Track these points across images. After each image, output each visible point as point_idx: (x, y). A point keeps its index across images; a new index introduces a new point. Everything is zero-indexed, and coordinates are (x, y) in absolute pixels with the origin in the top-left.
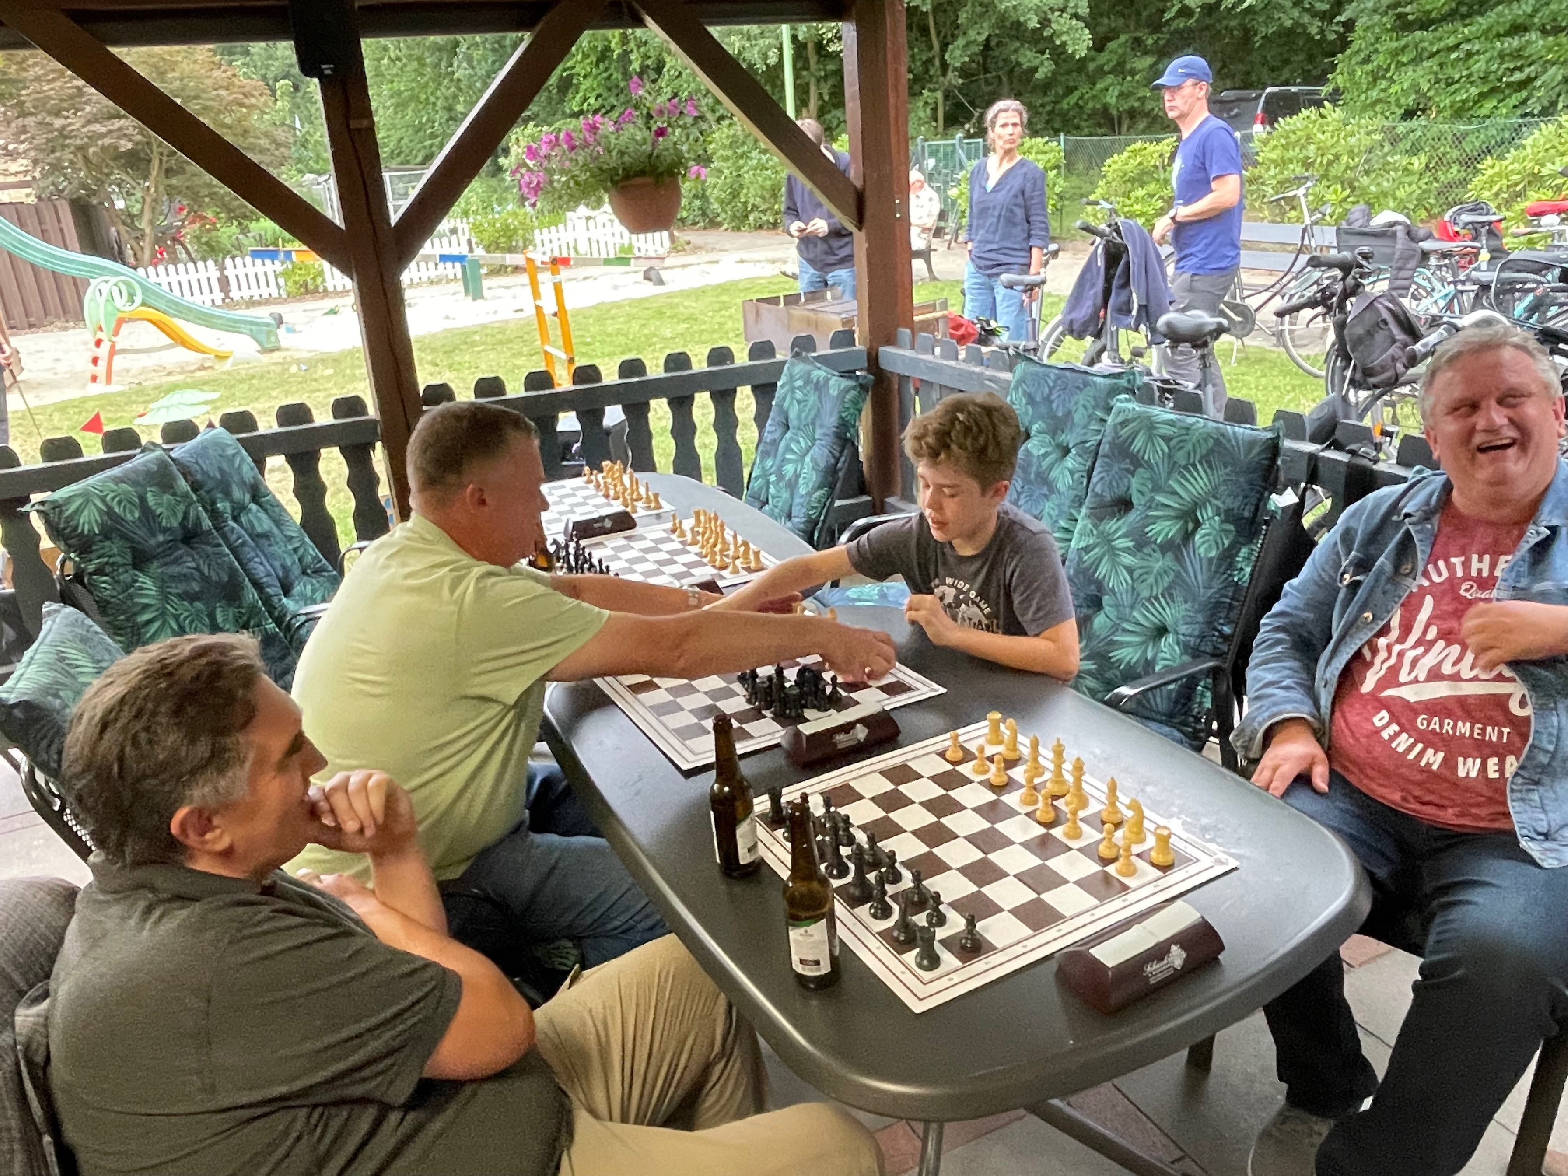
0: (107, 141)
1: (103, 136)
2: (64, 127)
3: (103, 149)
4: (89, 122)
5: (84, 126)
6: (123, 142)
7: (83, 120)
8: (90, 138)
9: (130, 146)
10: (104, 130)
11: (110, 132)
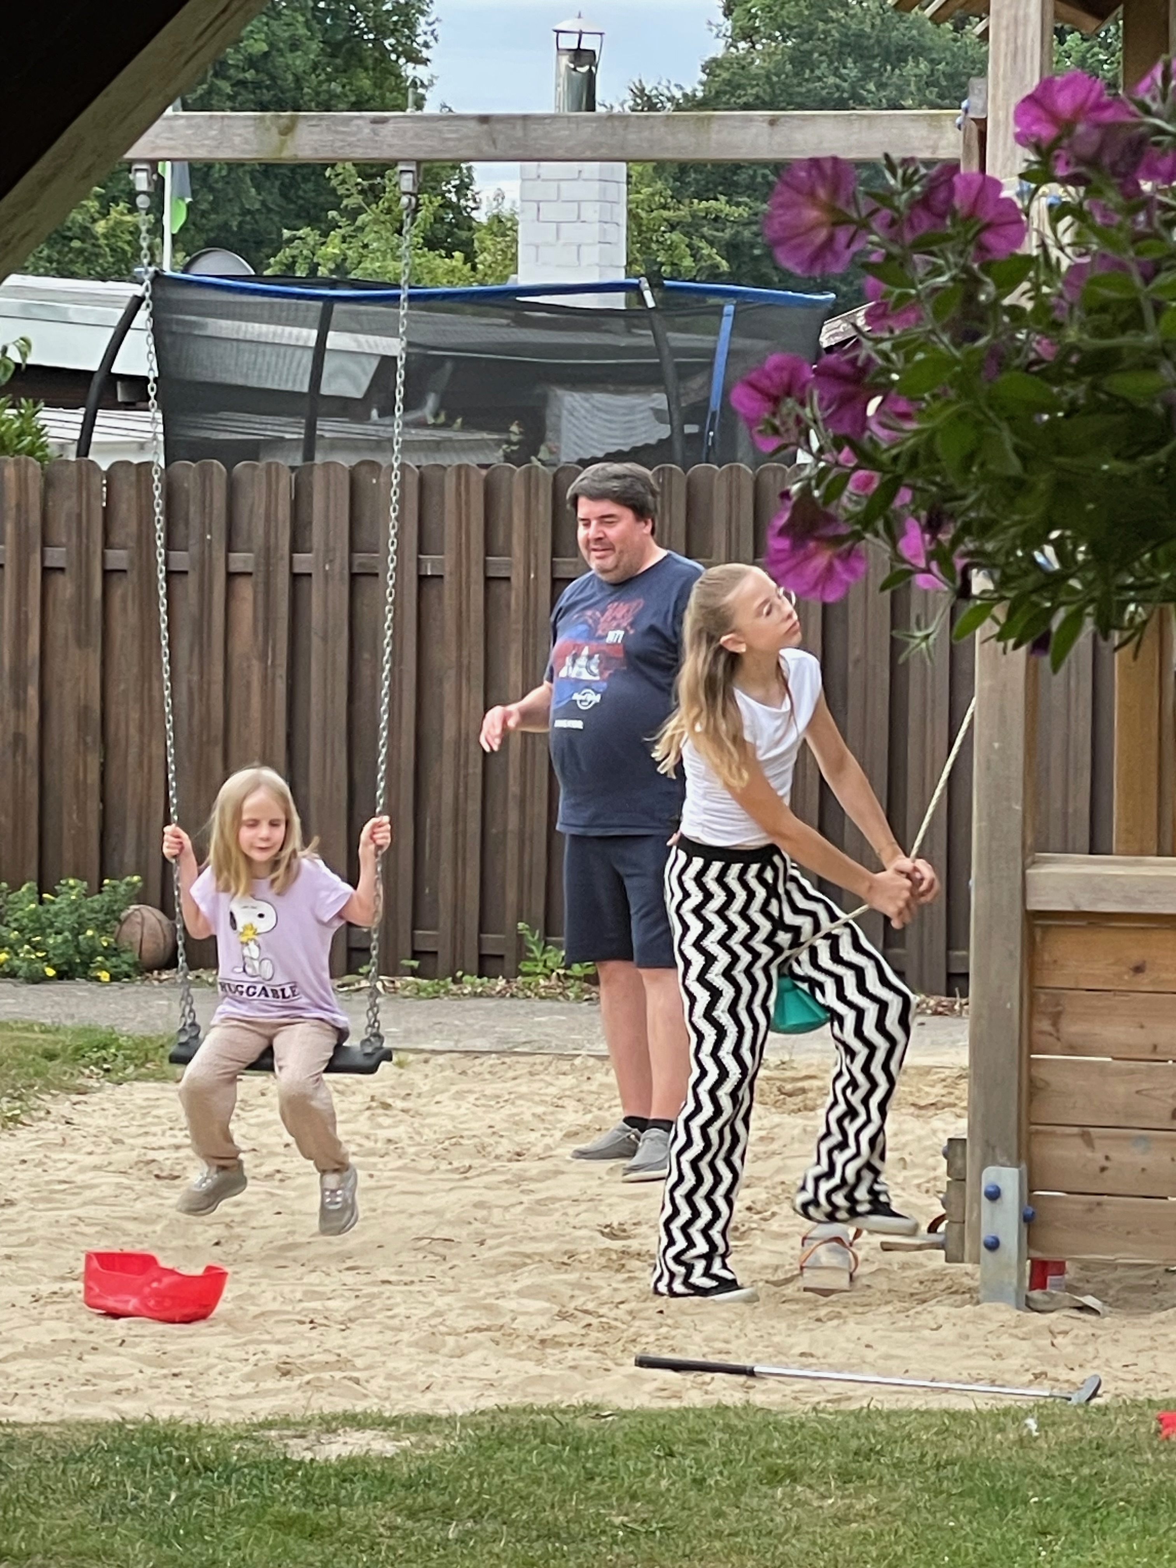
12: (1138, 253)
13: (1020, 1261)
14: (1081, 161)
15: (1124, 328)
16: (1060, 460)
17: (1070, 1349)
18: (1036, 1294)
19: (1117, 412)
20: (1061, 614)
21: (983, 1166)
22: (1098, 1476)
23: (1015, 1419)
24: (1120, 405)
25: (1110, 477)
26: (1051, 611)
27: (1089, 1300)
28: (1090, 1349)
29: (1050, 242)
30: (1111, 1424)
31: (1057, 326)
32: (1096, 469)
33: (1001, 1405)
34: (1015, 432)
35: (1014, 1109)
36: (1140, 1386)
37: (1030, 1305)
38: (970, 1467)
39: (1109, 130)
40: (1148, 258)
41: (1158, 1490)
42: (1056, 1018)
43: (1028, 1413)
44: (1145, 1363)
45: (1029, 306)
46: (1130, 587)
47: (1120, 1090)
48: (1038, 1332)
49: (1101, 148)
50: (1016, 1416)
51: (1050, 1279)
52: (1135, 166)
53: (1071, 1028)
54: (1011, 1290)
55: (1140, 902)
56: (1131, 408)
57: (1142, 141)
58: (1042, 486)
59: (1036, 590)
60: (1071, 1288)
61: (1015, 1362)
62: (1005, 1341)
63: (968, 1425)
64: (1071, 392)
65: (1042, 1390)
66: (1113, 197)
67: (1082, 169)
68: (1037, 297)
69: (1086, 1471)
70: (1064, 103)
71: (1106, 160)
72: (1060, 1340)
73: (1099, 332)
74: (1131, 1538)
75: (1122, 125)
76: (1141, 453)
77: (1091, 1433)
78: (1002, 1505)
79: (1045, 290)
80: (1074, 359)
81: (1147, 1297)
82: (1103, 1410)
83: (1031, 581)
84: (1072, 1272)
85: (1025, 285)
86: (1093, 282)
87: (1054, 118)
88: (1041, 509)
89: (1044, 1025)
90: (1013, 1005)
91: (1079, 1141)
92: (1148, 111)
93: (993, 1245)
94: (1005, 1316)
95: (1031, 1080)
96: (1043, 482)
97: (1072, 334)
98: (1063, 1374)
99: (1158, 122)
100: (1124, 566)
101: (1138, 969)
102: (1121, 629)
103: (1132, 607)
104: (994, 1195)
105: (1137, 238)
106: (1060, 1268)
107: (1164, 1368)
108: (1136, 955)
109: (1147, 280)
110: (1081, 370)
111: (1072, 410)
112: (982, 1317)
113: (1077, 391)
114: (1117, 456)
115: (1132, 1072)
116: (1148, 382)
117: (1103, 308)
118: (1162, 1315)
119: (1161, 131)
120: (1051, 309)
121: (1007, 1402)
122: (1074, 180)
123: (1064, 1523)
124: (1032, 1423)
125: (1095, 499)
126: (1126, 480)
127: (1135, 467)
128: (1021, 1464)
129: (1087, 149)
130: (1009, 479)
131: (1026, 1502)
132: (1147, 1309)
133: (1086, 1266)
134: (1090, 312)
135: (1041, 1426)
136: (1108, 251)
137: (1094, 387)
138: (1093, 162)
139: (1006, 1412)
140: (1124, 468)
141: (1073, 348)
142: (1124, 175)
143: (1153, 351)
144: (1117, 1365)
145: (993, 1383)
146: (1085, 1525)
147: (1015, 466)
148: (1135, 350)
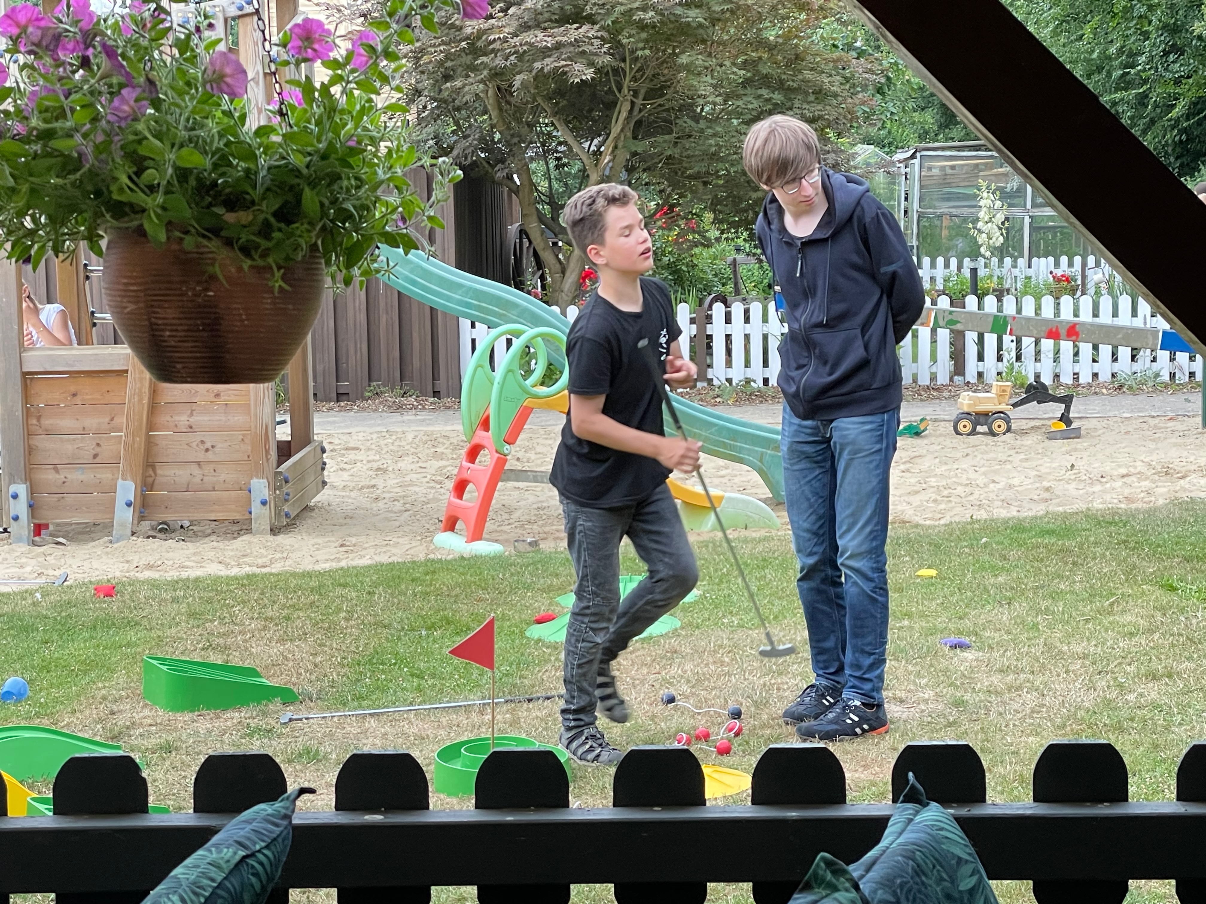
0: (549, 64)
1: (545, 52)
2: (481, 33)
3: (540, 77)
4: (525, 27)
5: (515, 35)
6: (578, 67)
7: (515, 24)
8: (521, 57)
9: (589, 74)
10: (550, 42)
11: (558, 46)
12: (62, 85)
13: (29, 525)
14: (34, 44)
15: (57, 119)
16: (31, 179)
17: (53, 561)
18: (37, 539)
19: (56, 157)
20: (36, 246)
21: (10, 484)
22: (70, 616)
23: (31, 594)
24: (56, 153)
25: (56, 187)
26: (31, 246)
27: (61, 540)
28: (63, 561)
29: (20, 80)
30: (73, 593)
31: (26, 118)
32: (49, 182)
33: (24, 588)
34: (10, 166)
35: (22, 459)
36: (86, 575)
37: (34, 544)
38: (11, 617)
39: (45, 30)
40: (66, 87)
41: (96, 619)
42: (39, 418)
43: (36, 591)
44: (86, 564)
45: (12, 109)
46: (66, 234)
47: (70, 448)
48: (38, 555)
49: (42, 38)
50: (31, 593)
51: (43, 532)
52: (57, 46)
53: (46, 422)
54: (25, 537)
55: (72, 366)
56: (62, 155)
57: (60, 35)
58: (24, 190)
59: (25, 236)
60: (52, 535)
61: (28, 569)
62: (24, 560)
63: (9, 598)
64: (35, 148)
65: (42, 580)
66: (48, 60)
67: (34, 48)
68: (16, 106)
69: (64, 614)
70: (22, 19)
71: (44, 43)
72: (48, 558)
73: (46, 121)
74: (85, 641)
75: (50, 28)
76: (68, 174)
77: (65, 598)
78: (27, 632)
79: (19, 102)
80: (35, 133)
81: (87, 536)
82: (70, 587)
83: (21, 232)
84: (51, 528)
85: (10, 100)
86: (42, 99)
87: (18, 25)
88: (25, 200)
89: (34, 421)
90: (19, 413)
91: (53, 471)
92: (61, 22)
93: (16, 518)
94: (23, 549)
95: (29, 446)
96: (25, 188)
97: (34, 122)
98: (51, 572)
99: (68, 27)
100: (63, 224)
101: (74, 395)
102: (63, 252)
103: (68, 243)
104: (15, 497)
105: (60, 79)
106: (47, 526)
107: (95, 567)
108: (73, 389)
109: (66, 98)
110: (40, 137)
111: (35, 156)
112: (13, 550)
113: (37, 147)
114: (57, 177)
115: (74, 440)
116: (70, 143)
117: (47, 110)
118: (93, 544)
119: (67, 31)
120: (21, 111)
121: (27, 587)
122: (30, 52)
123: (55, 637)
124: (38, 595)
125: (48, 196)
126: (62, 187)
127: (66, 181)
128: (34, 614)
129: (36, 40)
130: (9, 188)
131: (37, 630)
132: (86, 541)
133: (58, 525)
134: (40, 112)
135: (42, 596)
136: (48, 85)
137: (45, 146)
138: (38, 45)
139: (26, 591)
140: (60, 181)
141: (35, 128)
142: (53, 51)
143: (71, 129)
144: (75, 567)
145: (19, 578)
146: (64, 637)
147: (11, 182)
148: (62, 129)
